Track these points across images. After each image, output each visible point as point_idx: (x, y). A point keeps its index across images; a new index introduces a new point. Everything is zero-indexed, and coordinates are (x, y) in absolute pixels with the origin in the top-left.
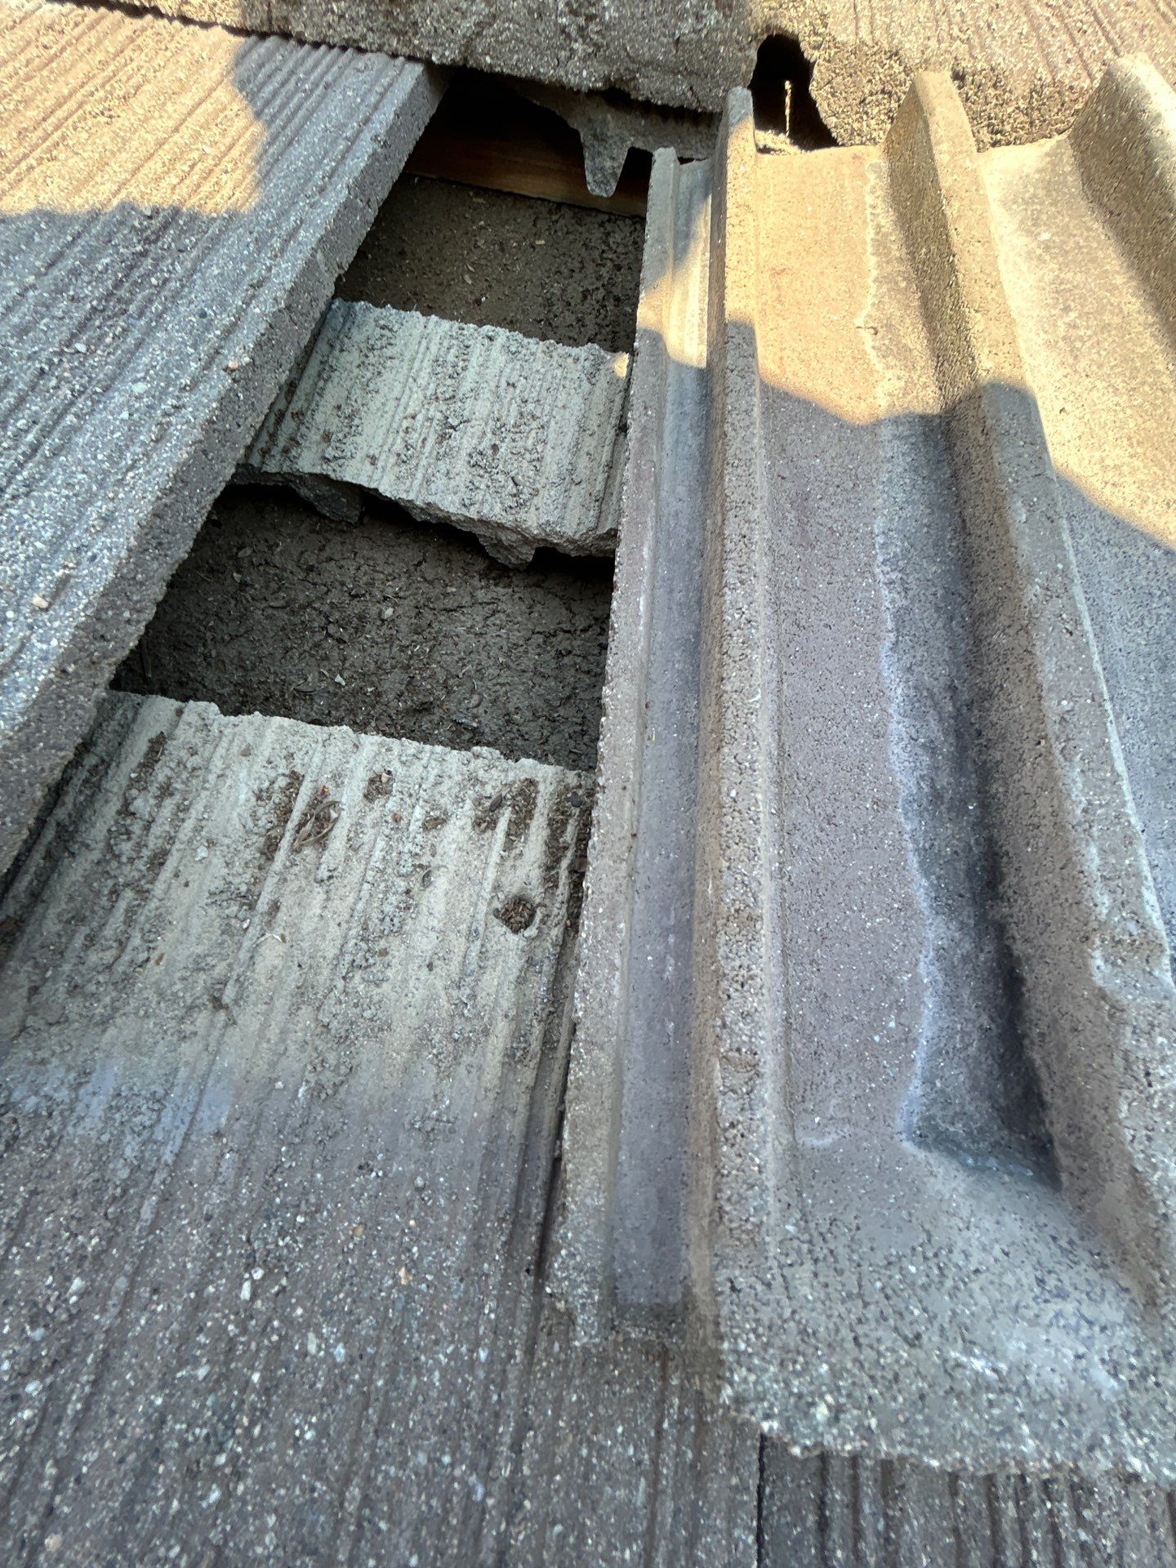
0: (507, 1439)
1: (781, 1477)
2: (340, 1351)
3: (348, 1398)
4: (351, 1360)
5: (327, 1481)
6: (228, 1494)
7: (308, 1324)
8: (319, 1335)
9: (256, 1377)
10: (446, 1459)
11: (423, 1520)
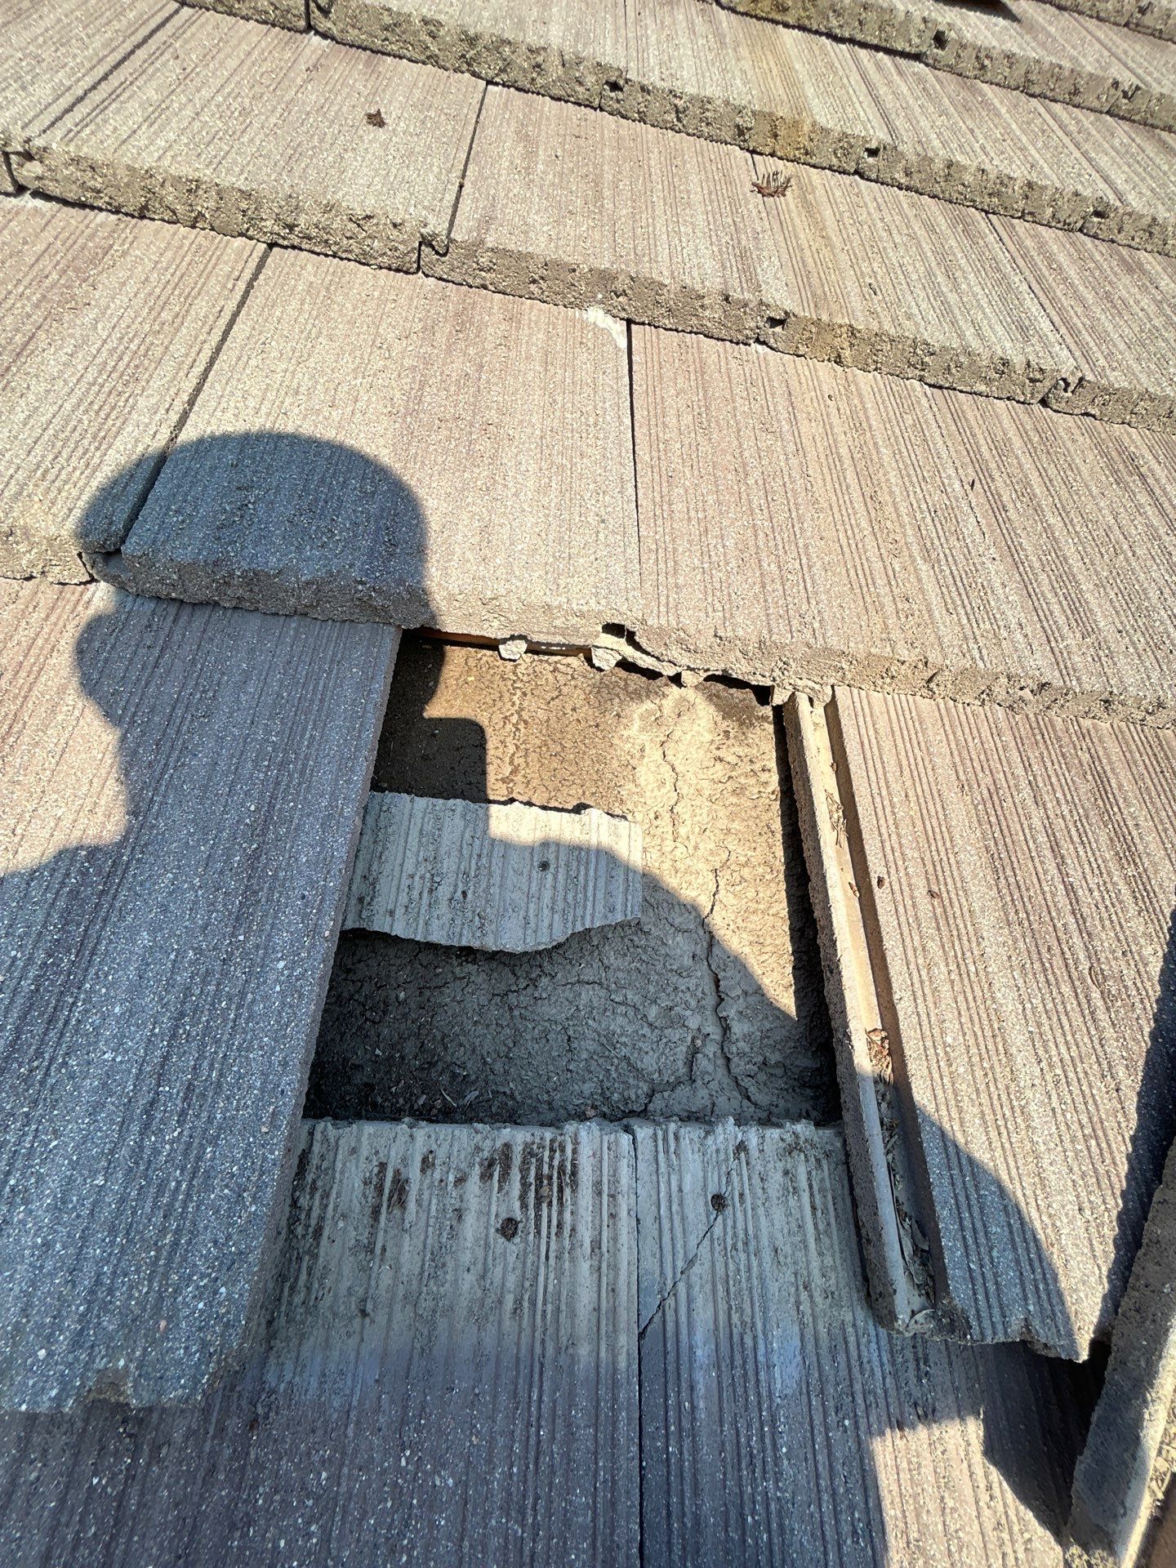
0: (530, 1506)
1: (650, 1497)
2: (451, 1482)
3: (457, 1502)
4: (456, 1485)
5: (453, 1542)
6: (410, 1556)
7: (435, 1472)
8: (440, 1476)
9: (415, 1502)
10: (504, 1520)
11: (497, 1549)
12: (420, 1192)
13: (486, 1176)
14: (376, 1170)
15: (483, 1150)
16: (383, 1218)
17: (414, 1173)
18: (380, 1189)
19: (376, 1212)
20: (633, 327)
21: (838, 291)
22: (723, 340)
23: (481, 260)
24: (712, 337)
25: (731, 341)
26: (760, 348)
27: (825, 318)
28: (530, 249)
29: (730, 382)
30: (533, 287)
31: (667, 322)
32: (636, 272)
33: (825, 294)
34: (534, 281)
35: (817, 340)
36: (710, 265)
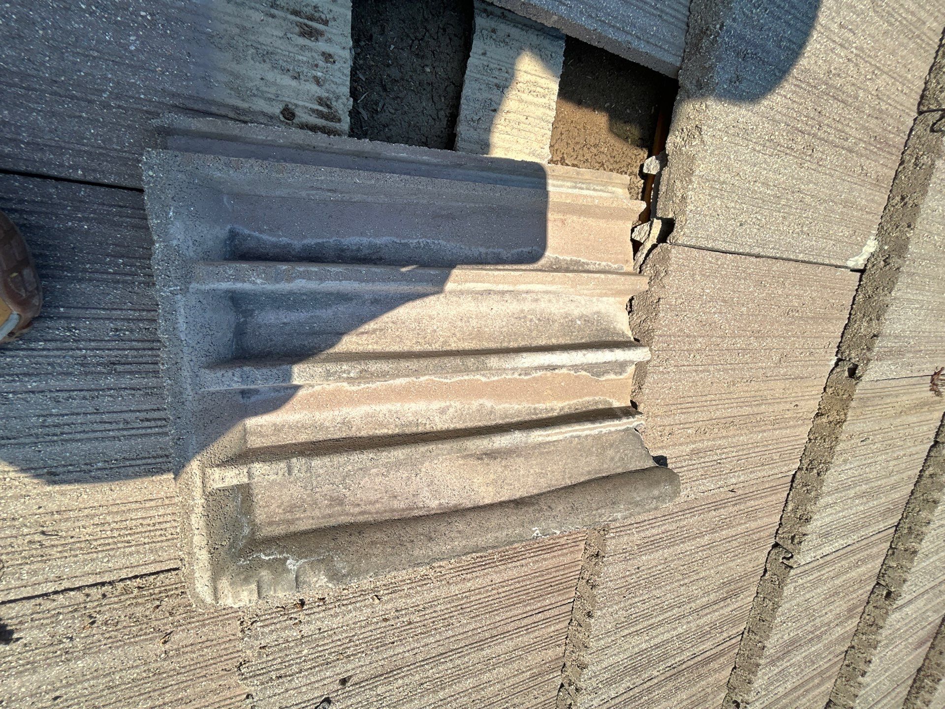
0: (121, 104)
1: (130, 196)
2: (133, 48)
3: (120, 51)
4: (131, 52)
5: (96, 45)
7: (138, 36)
8: (136, 40)
9: (119, 19)
10: (111, 85)
11: (94, 76)
12: (310, 49)
13: (321, 101)
14: (323, 17)
15: (337, 101)
16: (293, 18)
17: (322, 46)
18: (311, 19)
19: (296, 13)
20: (859, 274)
21: (868, 416)
22: (842, 337)
24: (845, 329)
25: (841, 342)
26: (833, 362)
27: (853, 404)
29: (815, 337)
31: (861, 297)
32: (903, 272)
33: (867, 407)
34: (903, 198)
35: (836, 399)
36: (898, 328)
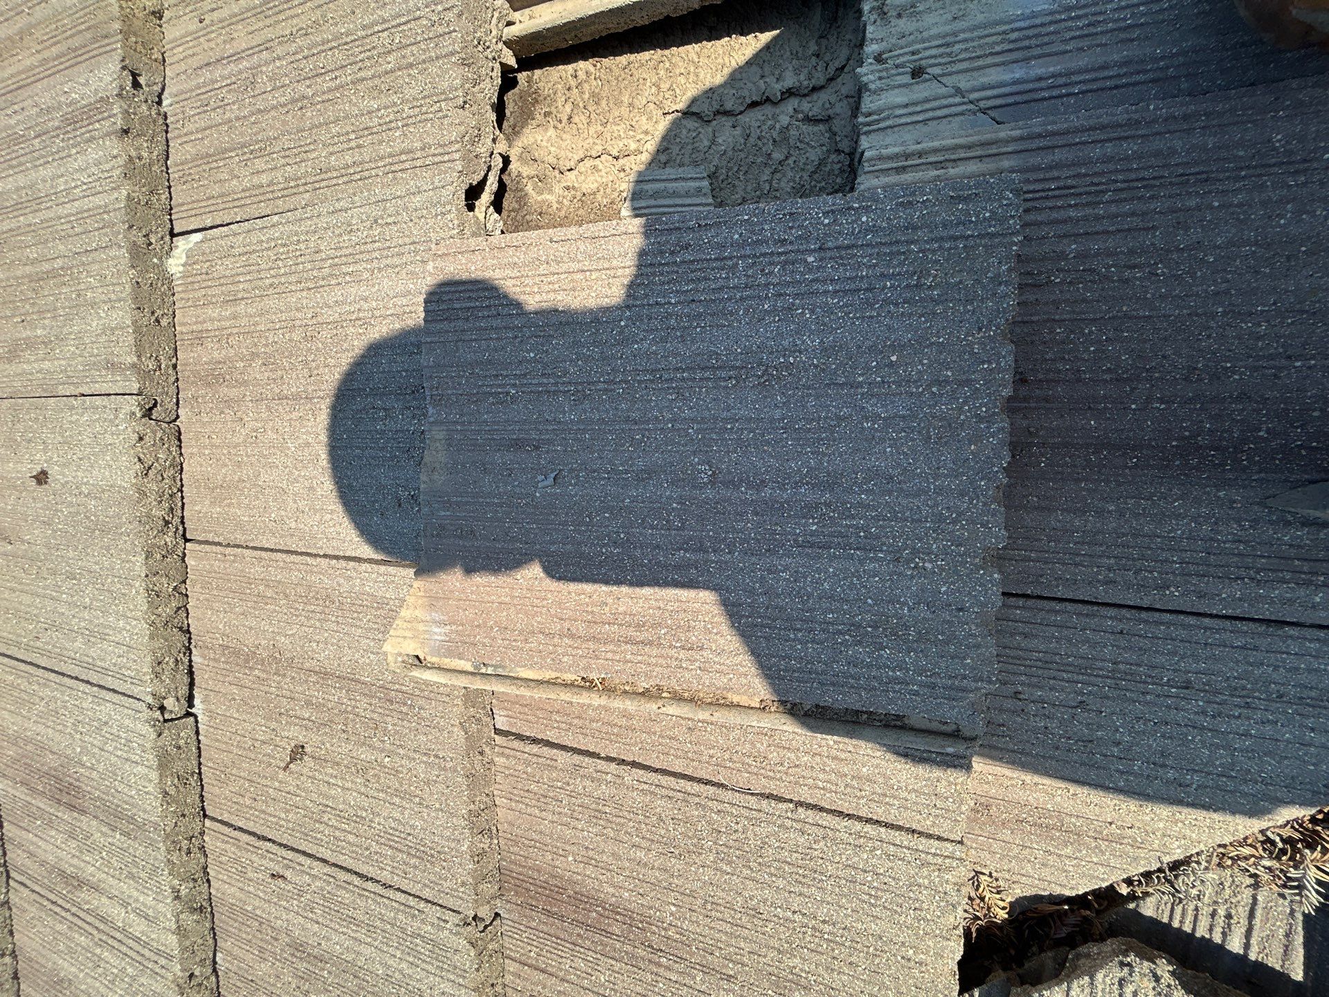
20: (176, 231)
21: (82, 13)
22: (167, 141)
23: (151, 367)
24: (167, 152)
25: (167, 132)
26: (165, 103)
27: (117, 26)
28: (129, 322)
29: (210, 127)
30: (164, 322)
31: (163, 197)
32: (123, 223)
33: (88, 28)
34: (157, 321)
35: (143, 37)
36: (93, 154)
